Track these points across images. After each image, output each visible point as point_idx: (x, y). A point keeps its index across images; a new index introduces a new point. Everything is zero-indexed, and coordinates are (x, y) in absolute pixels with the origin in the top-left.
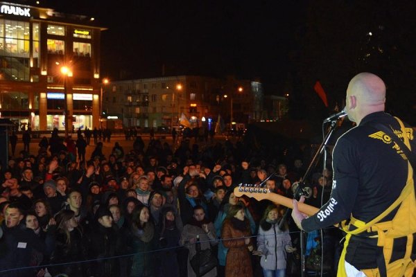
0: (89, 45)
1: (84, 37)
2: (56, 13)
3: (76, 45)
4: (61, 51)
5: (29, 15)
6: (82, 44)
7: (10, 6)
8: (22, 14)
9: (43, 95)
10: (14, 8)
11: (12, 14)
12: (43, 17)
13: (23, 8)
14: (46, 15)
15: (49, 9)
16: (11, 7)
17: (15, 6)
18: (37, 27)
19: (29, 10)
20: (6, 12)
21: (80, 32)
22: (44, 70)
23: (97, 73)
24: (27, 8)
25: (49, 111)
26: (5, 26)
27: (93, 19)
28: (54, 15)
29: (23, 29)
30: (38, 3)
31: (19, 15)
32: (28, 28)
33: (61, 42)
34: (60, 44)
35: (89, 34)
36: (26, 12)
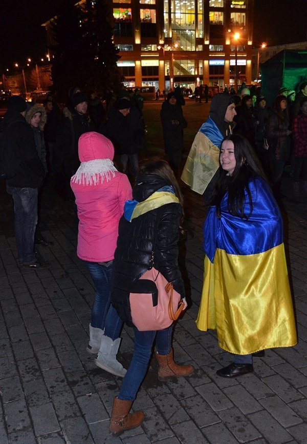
0: (244, 14)
1: (239, 7)
3: (233, 15)
4: (220, 22)
6: (238, 14)
9: (206, 62)
21: (237, 3)
22: (207, 40)
23: (250, 40)
25: (211, 76)
29: (189, 4)
32: (193, 2)
33: (220, 13)
34: (219, 16)
35: (244, 5)
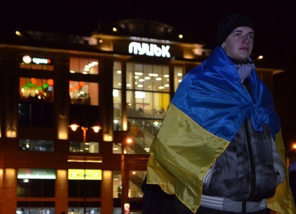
2: (207, 51)
5: (169, 56)
7: (141, 42)
8: (158, 55)
10: (147, 45)
11: (145, 54)
12: (188, 57)
13: (159, 45)
14: (193, 53)
15: (196, 45)
16: (143, 44)
17: (149, 43)
18: (180, 74)
19: (168, 47)
20: (136, 53)
24: (165, 45)
26: (134, 75)
27: (261, 57)
28: (203, 53)
29: (159, 79)
30: (181, 36)
31: (155, 57)
32: (167, 76)
36: (164, 52)
